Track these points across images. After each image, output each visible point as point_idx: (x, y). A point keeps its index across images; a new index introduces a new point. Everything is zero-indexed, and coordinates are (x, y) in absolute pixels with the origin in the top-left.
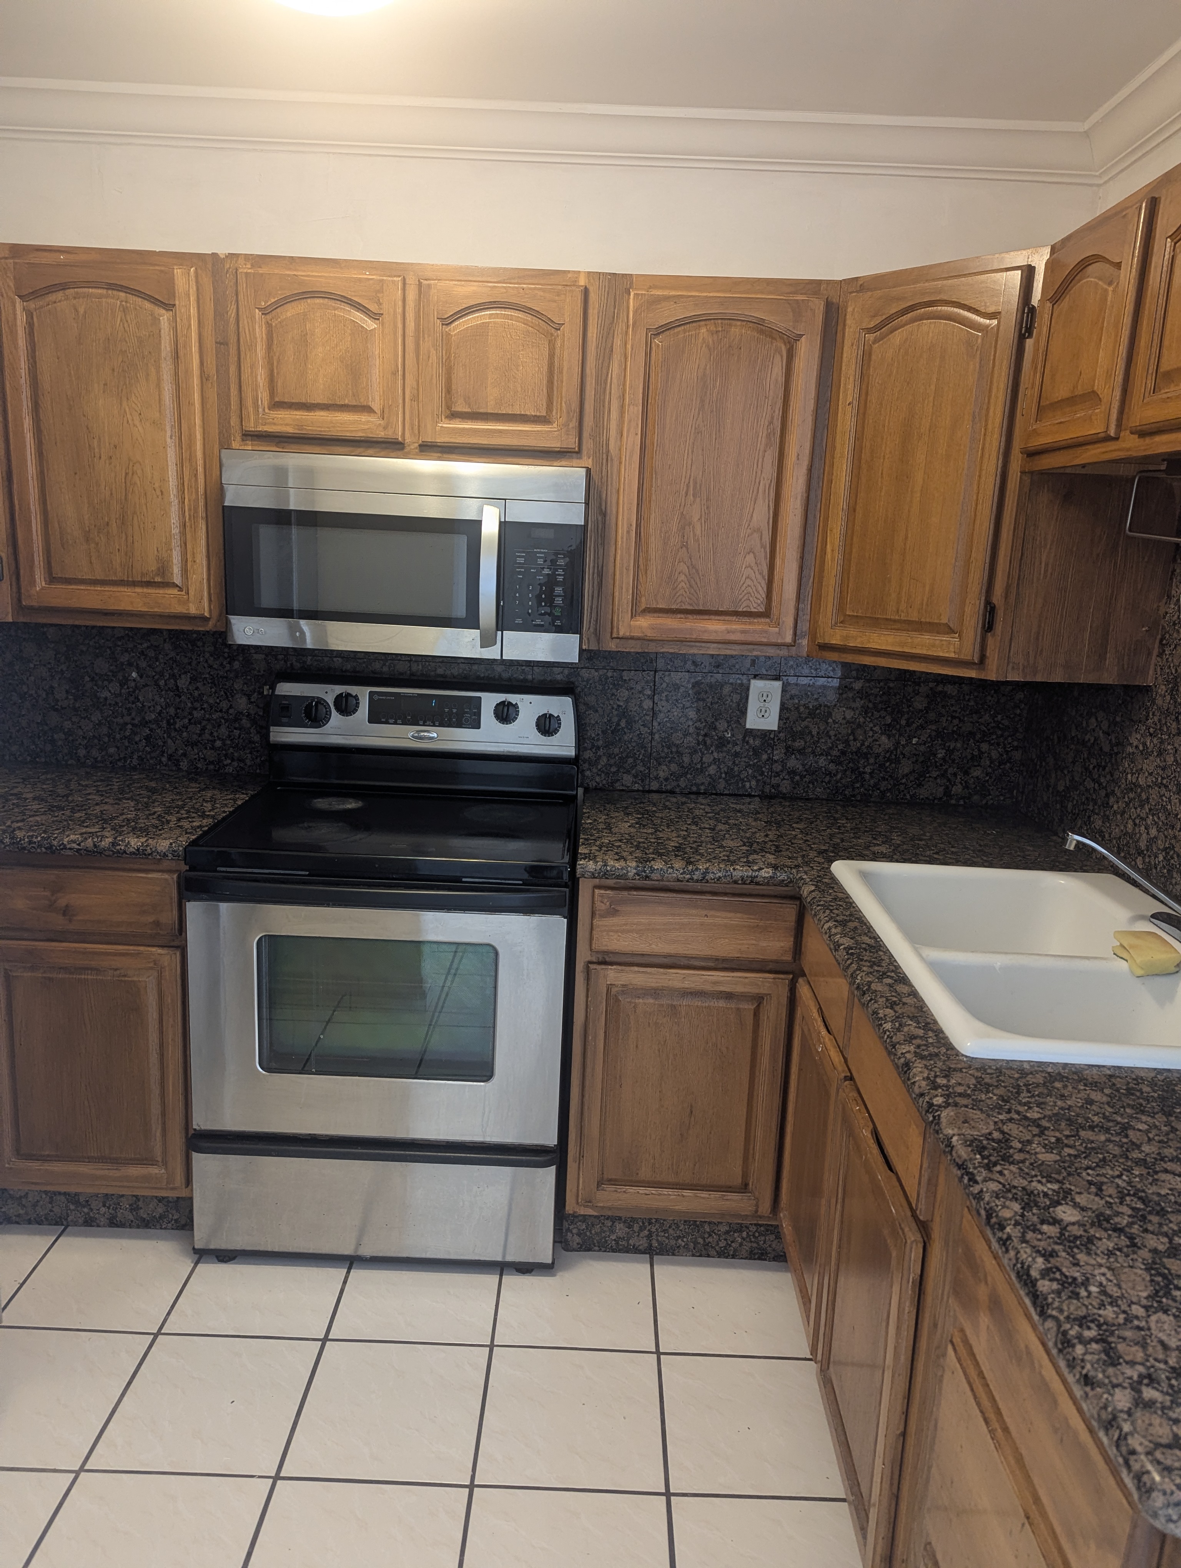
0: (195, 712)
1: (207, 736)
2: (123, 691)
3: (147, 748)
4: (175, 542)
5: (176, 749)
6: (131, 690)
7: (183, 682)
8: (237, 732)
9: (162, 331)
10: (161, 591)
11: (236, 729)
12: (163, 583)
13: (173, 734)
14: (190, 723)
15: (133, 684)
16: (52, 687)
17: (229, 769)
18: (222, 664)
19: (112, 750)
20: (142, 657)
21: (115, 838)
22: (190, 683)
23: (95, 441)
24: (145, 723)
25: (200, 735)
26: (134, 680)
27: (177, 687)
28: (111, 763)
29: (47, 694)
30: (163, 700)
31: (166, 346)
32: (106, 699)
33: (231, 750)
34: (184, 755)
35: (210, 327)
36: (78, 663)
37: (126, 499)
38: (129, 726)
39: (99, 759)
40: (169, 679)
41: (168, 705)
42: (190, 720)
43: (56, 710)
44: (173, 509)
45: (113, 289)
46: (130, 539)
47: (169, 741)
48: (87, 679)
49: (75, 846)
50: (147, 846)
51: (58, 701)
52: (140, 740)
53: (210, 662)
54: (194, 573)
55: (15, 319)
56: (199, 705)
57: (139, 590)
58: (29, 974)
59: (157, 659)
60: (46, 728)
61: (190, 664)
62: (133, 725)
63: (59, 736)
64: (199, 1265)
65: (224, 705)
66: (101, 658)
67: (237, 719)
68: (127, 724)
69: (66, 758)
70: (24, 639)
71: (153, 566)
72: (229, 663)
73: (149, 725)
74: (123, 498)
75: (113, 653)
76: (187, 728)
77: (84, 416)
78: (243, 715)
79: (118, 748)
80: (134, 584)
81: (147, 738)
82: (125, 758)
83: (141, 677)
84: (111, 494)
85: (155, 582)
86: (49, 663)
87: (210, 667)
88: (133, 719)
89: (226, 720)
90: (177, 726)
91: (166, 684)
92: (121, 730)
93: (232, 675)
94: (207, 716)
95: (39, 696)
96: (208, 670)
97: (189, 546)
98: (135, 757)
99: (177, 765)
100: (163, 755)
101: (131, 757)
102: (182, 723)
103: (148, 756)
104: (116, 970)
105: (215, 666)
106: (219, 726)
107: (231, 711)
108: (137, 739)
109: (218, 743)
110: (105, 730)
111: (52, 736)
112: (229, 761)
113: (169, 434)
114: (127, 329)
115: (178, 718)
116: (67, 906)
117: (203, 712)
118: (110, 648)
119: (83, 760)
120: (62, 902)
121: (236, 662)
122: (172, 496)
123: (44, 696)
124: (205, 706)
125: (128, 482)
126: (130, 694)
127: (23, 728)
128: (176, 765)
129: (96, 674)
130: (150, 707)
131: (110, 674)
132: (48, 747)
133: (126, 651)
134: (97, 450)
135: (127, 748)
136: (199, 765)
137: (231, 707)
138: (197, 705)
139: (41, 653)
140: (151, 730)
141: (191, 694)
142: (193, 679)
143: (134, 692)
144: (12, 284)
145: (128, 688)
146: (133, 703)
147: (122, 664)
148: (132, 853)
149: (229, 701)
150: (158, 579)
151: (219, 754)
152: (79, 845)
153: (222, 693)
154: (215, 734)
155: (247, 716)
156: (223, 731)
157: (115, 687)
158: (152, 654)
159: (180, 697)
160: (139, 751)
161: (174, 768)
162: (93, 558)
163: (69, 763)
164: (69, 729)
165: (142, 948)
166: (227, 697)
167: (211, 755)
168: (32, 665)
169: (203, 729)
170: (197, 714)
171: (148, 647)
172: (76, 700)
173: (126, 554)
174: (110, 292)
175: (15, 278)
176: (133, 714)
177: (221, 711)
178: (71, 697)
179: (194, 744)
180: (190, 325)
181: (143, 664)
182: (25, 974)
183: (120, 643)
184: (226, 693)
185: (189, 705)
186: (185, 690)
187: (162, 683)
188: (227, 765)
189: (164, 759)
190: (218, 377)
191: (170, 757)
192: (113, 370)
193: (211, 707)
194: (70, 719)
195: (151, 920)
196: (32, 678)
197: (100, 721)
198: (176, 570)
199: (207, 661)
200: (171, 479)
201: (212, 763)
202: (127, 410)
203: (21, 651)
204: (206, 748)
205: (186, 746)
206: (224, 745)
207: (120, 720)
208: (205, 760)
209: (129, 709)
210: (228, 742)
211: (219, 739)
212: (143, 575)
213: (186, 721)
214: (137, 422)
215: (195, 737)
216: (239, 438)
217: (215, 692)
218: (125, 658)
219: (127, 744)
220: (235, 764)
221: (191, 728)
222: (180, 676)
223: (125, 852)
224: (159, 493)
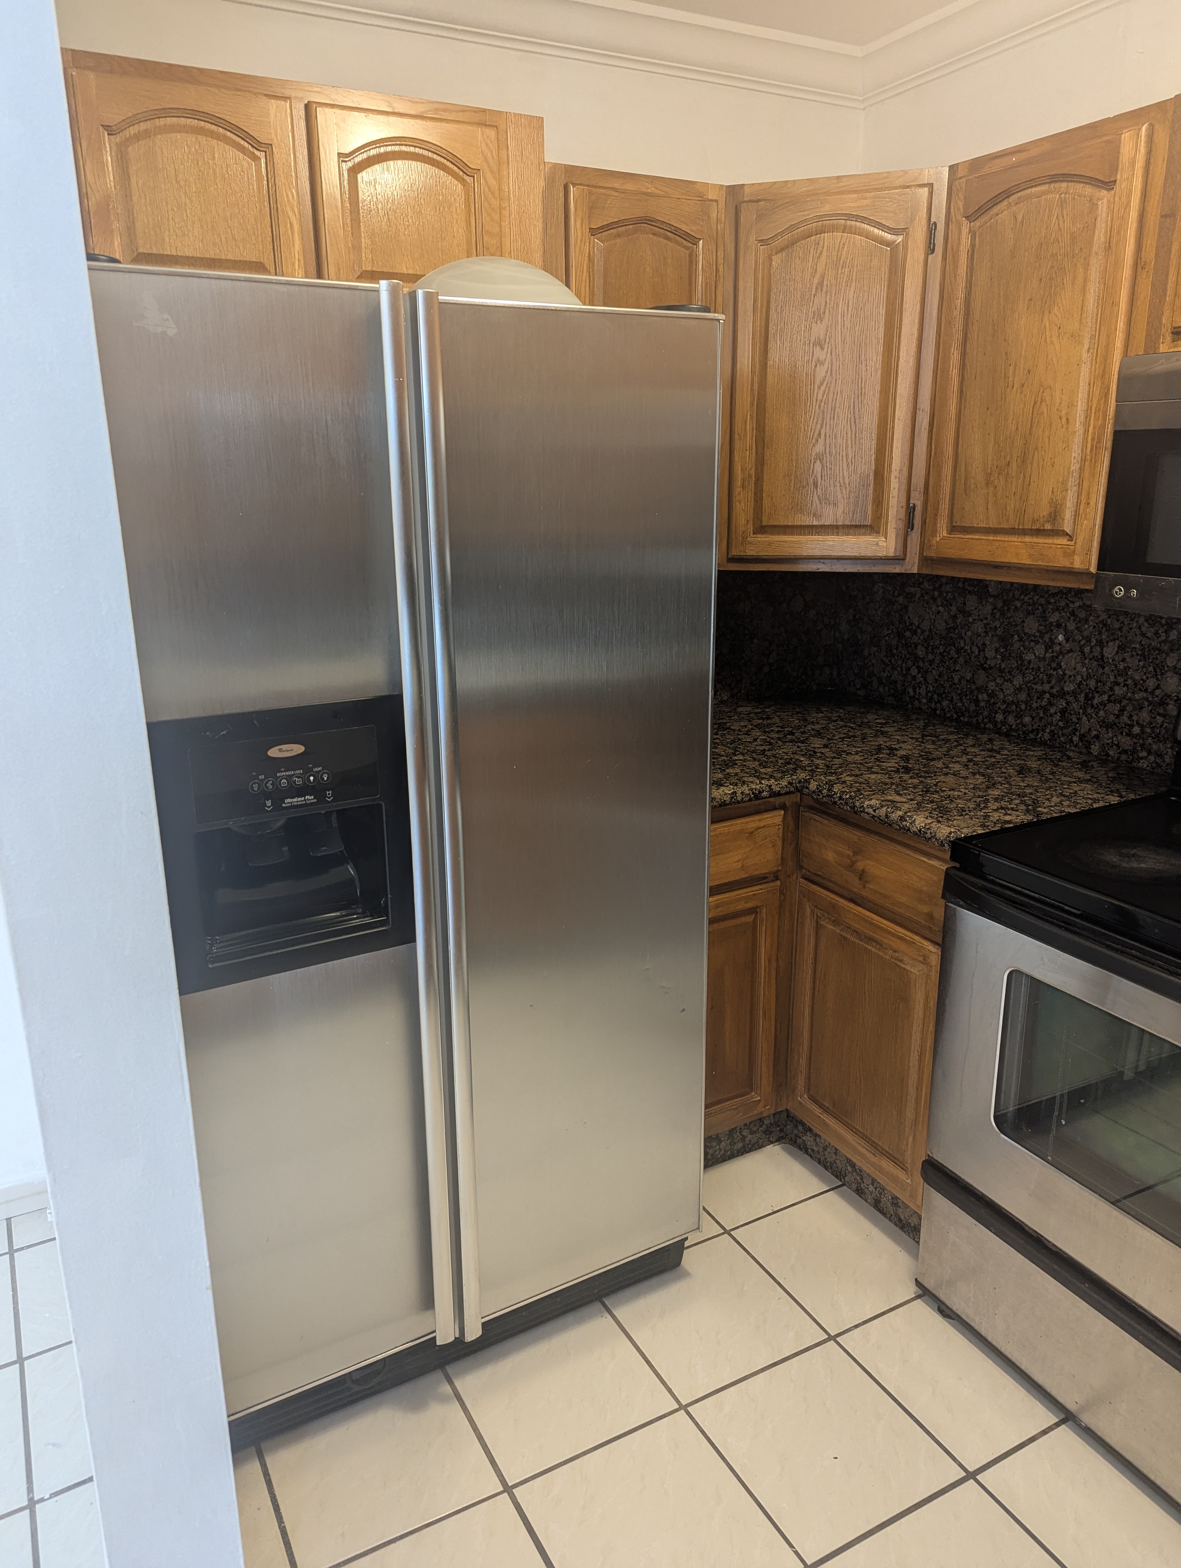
0: (1116, 688)
1: (1125, 718)
2: (1048, 655)
3: (1061, 723)
4: (1072, 482)
5: (1090, 729)
6: (1055, 654)
7: (1110, 651)
8: (1160, 719)
9: (1099, 219)
10: (1050, 541)
11: (1159, 714)
12: (1052, 530)
13: (1089, 711)
14: (1109, 701)
15: (1057, 648)
16: (984, 644)
17: (1143, 764)
18: (1156, 633)
19: (1027, 720)
20: (1072, 618)
21: (905, 813)
22: (1117, 652)
23: (1011, 368)
24: (1062, 694)
25: (1118, 717)
26: (1060, 644)
27: (1103, 656)
28: (1024, 733)
29: (979, 652)
30: (1085, 669)
31: (1100, 236)
32: (1030, 662)
33: (1150, 740)
34: (1097, 737)
35: (1157, 198)
36: (1012, 620)
37: (1030, 433)
38: (1047, 695)
39: (1014, 727)
40: (1096, 645)
41: (1089, 677)
42: (1110, 696)
43: (984, 669)
44: (1076, 440)
45: (1056, 182)
46: (1027, 479)
47: (1084, 718)
48: (1016, 638)
49: (871, 810)
50: (929, 829)
51: (987, 659)
52: (1056, 713)
53: (1143, 629)
54: (1085, 518)
55: (959, 244)
56: (1122, 680)
57: (1028, 539)
58: (832, 927)
59: (1087, 621)
60: (973, 687)
61: (1120, 629)
62: (1052, 695)
63: (983, 697)
64: (919, 1300)
65: (1151, 683)
66: (1031, 617)
67: (1162, 703)
68: (1045, 692)
69: (985, 720)
70: (970, 592)
71: (1044, 511)
72: (1166, 632)
73: (1067, 697)
74: (1028, 432)
75: (1044, 612)
76: (1105, 706)
77: (1005, 340)
78: (1171, 699)
79: (1033, 718)
80: (1024, 532)
81: (1063, 712)
82: (1037, 730)
83: (1067, 640)
84: (1017, 428)
85: (1044, 530)
86: (986, 618)
87: (1143, 635)
88: (1052, 688)
89: (1150, 703)
90: (1095, 702)
91: (1091, 652)
92: (1038, 698)
93: (1166, 648)
94: (1129, 694)
95: (972, 652)
96: (1139, 638)
97: (1086, 485)
98: (1048, 730)
99: (1088, 747)
100: (1074, 734)
101: (1043, 731)
102: (1100, 700)
103: (1060, 733)
104: (895, 951)
105: (1149, 635)
106: (1142, 708)
107: (1158, 692)
108: (1052, 711)
109: (1136, 730)
110: (1023, 696)
111: (977, 696)
112: (1144, 754)
113: (1086, 347)
114: (1062, 226)
115: (1098, 692)
116: (863, 871)
117: (1125, 689)
118: (1042, 605)
119: (999, 726)
120: (860, 865)
121: (1175, 632)
122: (1078, 423)
123: (977, 652)
124: (1129, 682)
125: (1035, 413)
126: (1053, 659)
127: (955, 684)
128: (1086, 748)
129: (1025, 634)
130: (1070, 676)
131: (1037, 634)
132: (972, 707)
133: (1057, 609)
134: (1011, 379)
135: (1041, 719)
136: (1111, 753)
137: (1158, 687)
138: (1121, 680)
139: (980, 607)
140: (1067, 703)
141: (1116, 666)
142: (1121, 648)
143: (1057, 657)
144: (961, 207)
145: (1052, 652)
146: (1055, 669)
147: (1051, 624)
148: (915, 833)
149: (1158, 679)
150: (1048, 526)
151: (1135, 743)
152: (874, 811)
153: (1151, 669)
154: (1135, 718)
155: (1176, 701)
156: (1145, 715)
157: (1040, 650)
158: (1082, 614)
159: (1103, 668)
160: (1051, 724)
161: (1084, 750)
162: (990, 504)
163: (987, 726)
164: (993, 691)
165: (916, 938)
166: (1156, 675)
167: (1126, 742)
168: (971, 620)
169: (1122, 710)
170: (1118, 691)
171: (1080, 607)
172: (1003, 661)
173: (1021, 498)
174: (1052, 186)
175: (965, 197)
176: (1053, 682)
177: (1146, 690)
178: (999, 657)
179: (1108, 726)
180: (1129, 202)
181: (1071, 626)
182: (828, 926)
183: (1052, 601)
184: (1155, 670)
185: (1112, 678)
186: (1110, 660)
187: (1087, 650)
188: (1142, 758)
189: (1076, 739)
190: (1156, 261)
191: (1082, 737)
192: (1041, 280)
193: (1136, 685)
194: (995, 679)
195: (926, 911)
196: (969, 633)
197: (1020, 686)
198: (1068, 515)
199: (1140, 628)
200: (1079, 404)
201: (1125, 752)
202: (1047, 325)
203: (964, 604)
204: (1122, 733)
205: (1101, 727)
206: (1143, 732)
207: (1039, 687)
208: (1119, 747)
209: (1050, 676)
210: (1148, 730)
211: (1138, 724)
212: (1034, 521)
213: (1105, 697)
214: (1055, 339)
215: (1112, 718)
216: (1169, 338)
217: (1144, 667)
218: (1054, 618)
219: (1041, 715)
220: (1152, 758)
221: (1109, 706)
222: (1107, 642)
223: (909, 830)
224: (1064, 420)
